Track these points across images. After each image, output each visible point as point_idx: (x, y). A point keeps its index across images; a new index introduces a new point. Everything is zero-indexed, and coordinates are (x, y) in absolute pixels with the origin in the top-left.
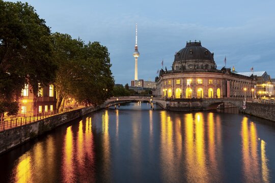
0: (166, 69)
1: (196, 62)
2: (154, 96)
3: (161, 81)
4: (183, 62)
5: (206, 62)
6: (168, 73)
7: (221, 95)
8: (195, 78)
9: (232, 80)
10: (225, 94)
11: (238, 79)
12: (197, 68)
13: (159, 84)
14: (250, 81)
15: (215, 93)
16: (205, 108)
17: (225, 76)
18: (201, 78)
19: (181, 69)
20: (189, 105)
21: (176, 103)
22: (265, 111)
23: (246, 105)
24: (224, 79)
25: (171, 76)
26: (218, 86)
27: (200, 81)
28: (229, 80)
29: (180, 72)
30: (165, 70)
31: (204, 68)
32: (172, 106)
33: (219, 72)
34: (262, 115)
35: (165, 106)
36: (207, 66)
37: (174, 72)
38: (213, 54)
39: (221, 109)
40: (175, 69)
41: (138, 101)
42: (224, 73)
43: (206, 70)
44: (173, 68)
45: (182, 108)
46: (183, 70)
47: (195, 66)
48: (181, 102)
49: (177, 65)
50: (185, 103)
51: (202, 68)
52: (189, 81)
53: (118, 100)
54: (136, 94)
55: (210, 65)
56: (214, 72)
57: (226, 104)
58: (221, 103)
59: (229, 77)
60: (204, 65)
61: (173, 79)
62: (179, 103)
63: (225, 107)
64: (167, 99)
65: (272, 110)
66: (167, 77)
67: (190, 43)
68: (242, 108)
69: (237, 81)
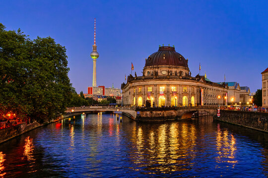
0: (136, 75)
1: (169, 68)
2: (119, 105)
3: (130, 88)
4: (156, 67)
5: (180, 69)
6: (138, 79)
7: (195, 104)
8: (168, 85)
9: (206, 88)
10: (199, 102)
11: (211, 87)
12: (171, 75)
13: (126, 91)
14: (222, 89)
15: (190, 101)
16: (180, 117)
17: (199, 84)
18: (175, 85)
19: (152, 75)
20: (163, 114)
21: (148, 113)
22: (238, 118)
23: (220, 113)
24: (198, 86)
25: (142, 83)
26: (193, 94)
27: (173, 88)
28: (203, 88)
29: (152, 79)
30: (134, 76)
31: (178, 75)
32: (144, 116)
33: (193, 79)
34: (235, 122)
35: (135, 117)
36: (181, 72)
37: (146, 79)
38: (187, 61)
39: (195, 118)
40: (146, 74)
41: (99, 112)
42: (198, 81)
43: (181, 77)
44: (144, 74)
45: (155, 118)
46: (156, 76)
47: (169, 72)
48: (154, 112)
49: (149, 71)
50: (159, 112)
51: (176, 75)
52: (162, 89)
53: (73, 111)
54: (96, 103)
55: (184, 72)
56: (189, 79)
57: (200, 112)
58: (196, 111)
59: (203, 85)
60: (178, 71)
61: (144, 86)
62: (151, 112)
63: (199, 115)
64: (138, 109)
65: (245, 116)
66: (137, 84)
67: (163, 47)
68: (217, 115)
69: (210, 89)
